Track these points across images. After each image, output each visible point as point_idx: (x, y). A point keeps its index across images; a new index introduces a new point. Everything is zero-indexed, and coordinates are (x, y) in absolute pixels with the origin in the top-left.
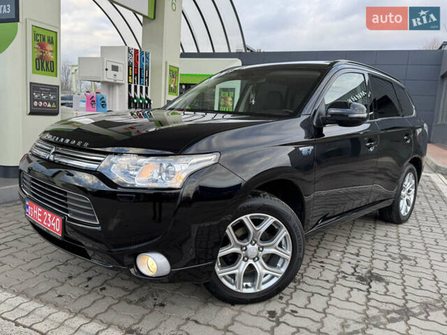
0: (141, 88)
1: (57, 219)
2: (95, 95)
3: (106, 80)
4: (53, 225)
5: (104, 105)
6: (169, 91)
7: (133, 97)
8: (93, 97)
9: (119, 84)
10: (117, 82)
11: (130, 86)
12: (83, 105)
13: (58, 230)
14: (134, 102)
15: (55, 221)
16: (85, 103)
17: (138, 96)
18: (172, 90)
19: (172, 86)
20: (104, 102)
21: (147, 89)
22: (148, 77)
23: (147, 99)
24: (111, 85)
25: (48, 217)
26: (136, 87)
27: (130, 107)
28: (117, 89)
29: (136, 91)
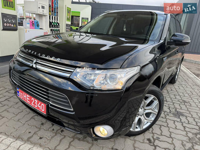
0: (55, 17)
1: (42, 104)
2: (34, 20)
3: (39, 13)
4: (40, 107)
5: (38, 26)
6: (67, 20)
7: (51, 22)
8: (33, 22)
9: (44, 15)
10: (44, 14)
11: (50, 17)
12: (28, 25)
13: (43, 111)
14: (52, 24)
15: (40, 105)
16: (29, 25)
17: (54, 21)
18: (68, 19)
19: (68, 17)
20: (38, 24)
21: (57, 18)
22: (58, 13)
23: (57, 23)
24: (40, 16)
25: (35, 102)
26: (52, 17)
27: (50, 27)
28: (44, 18)
29: (52, 19)
